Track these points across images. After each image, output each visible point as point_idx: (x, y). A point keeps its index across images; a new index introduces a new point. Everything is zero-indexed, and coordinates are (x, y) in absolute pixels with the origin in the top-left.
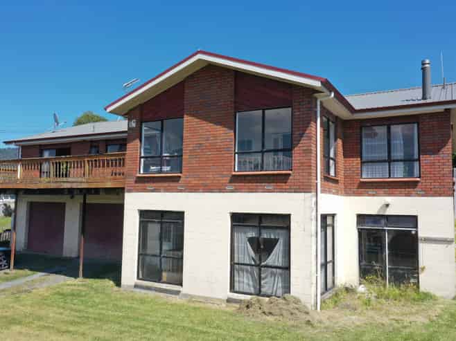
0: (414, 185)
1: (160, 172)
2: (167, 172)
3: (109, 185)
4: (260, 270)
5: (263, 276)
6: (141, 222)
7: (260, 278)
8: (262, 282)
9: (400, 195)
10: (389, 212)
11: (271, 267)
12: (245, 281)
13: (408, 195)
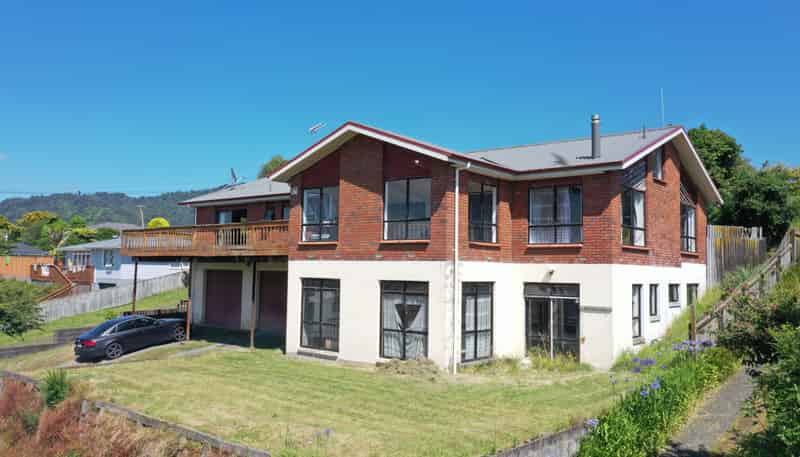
0: (577, 250)
1: (320, 240)
2: (325, 240)
3: (274, 253)
4: (405, 335)
5: (407, 341)
6: (304, 290)
7: (405, 344)
8: (407, 347)
9: (564, 261)
10: (554, 280)
11: (415, 332)
12: (393, 348)
13: (571, 261)
